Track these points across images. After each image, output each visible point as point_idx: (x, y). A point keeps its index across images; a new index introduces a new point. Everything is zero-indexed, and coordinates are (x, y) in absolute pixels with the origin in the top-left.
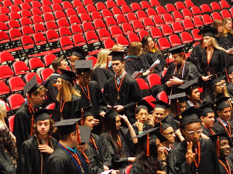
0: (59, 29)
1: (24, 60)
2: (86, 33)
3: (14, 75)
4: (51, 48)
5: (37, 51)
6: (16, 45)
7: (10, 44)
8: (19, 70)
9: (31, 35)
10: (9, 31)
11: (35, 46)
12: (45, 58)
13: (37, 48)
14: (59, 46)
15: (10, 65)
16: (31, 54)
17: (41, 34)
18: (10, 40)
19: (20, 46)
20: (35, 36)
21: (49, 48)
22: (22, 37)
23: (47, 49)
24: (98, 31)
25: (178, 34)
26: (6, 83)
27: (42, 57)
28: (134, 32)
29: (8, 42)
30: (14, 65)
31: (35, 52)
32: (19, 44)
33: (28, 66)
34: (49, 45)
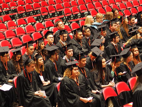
0: (63, 3)
1: (42, 22)
2: (79, 6)
3: (36, 31)
4: (58, 15)
5: (49, 17)
6: (37, 13)
7: (33, 12)
8: (38, 28)
9: (46, 7)
10: (33, 4)
11: (49, 14)
12: (54, 21)
13: (49, 15)
14: (63, 14)
15: (33, 25)
16: (46, 19)
17: (52, 6)
18: (33, 9)
19: (39, 13)
20: (49, 7)
21: (57, 15)
22: (40, 8)
23: (56, 15)
24: (87, 5)
25: (136, 7)
26: (31, 36)
27: (53, 20)
28: (109, 6)
29: (32, 11)
30: (35, 25)
31: (48, 17)
32: (39, 12)
33: (44, 26)
34: (57, 13)
